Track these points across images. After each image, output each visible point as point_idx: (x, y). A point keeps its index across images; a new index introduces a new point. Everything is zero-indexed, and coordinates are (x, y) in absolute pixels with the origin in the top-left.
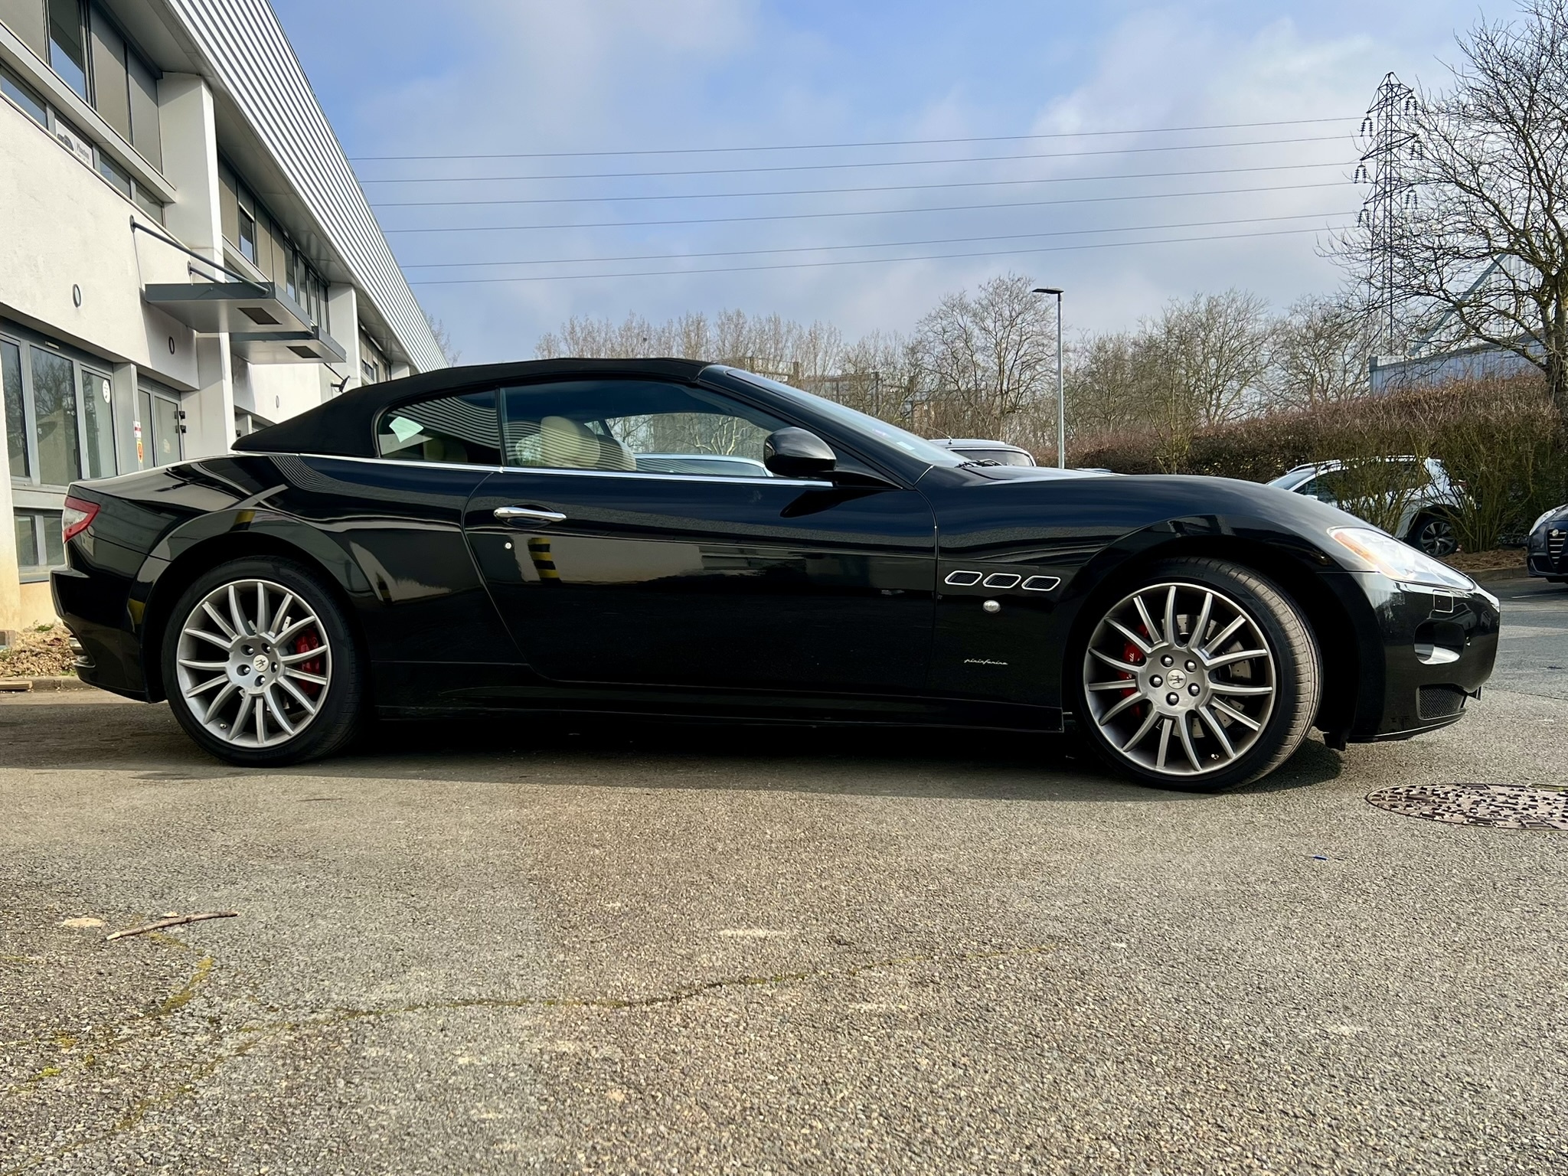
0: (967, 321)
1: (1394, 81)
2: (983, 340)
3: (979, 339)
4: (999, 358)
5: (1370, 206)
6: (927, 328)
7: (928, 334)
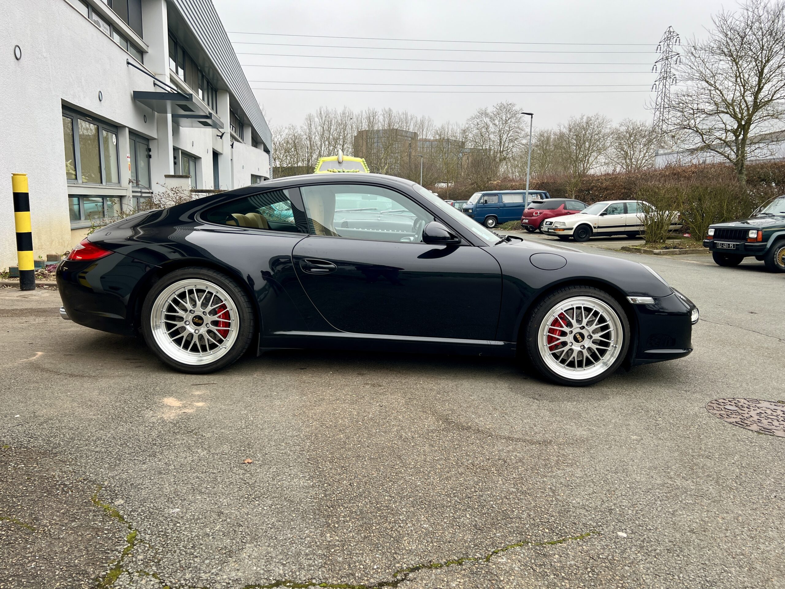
0: (487, 120)
1: (672, 30)
2: (494, 129)
3: (492, 128)
4: (500, 137)
5: (657, 83)
6: (471, 123)
7: (471, 125)
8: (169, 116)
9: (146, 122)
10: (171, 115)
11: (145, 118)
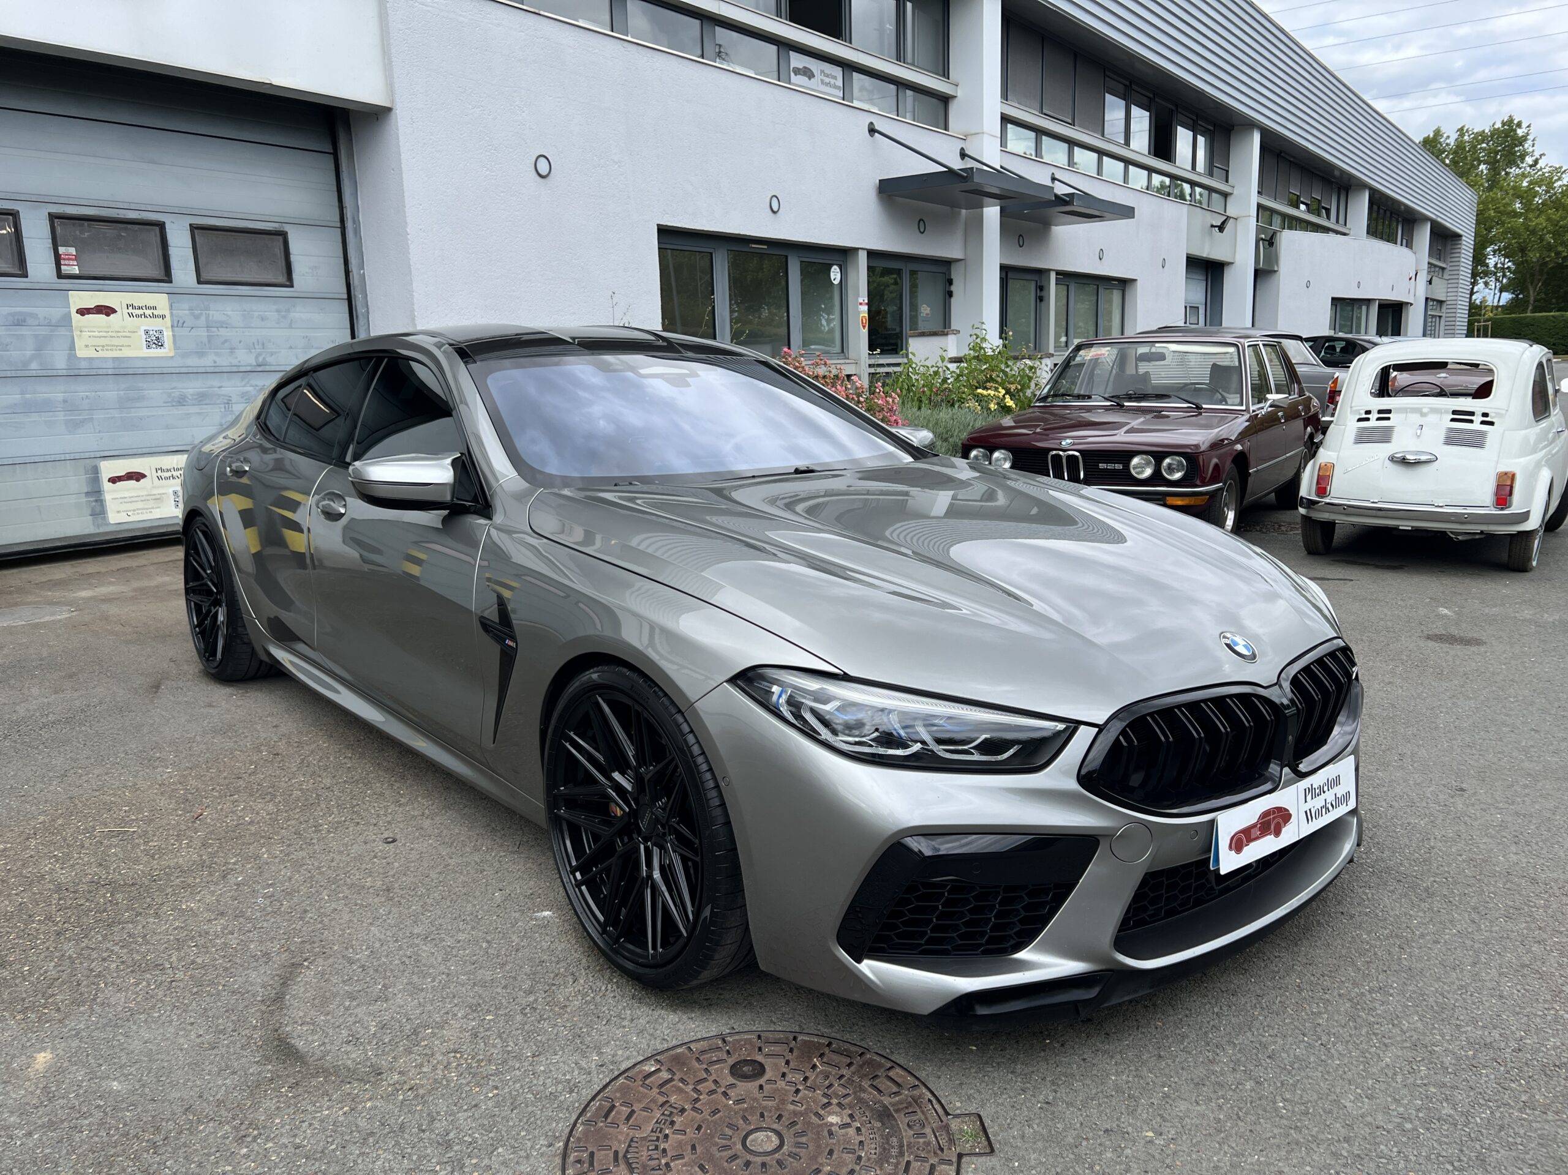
8: (992, 213)
9: (922, 233)
10: (999, 208)
11: (922, 225)
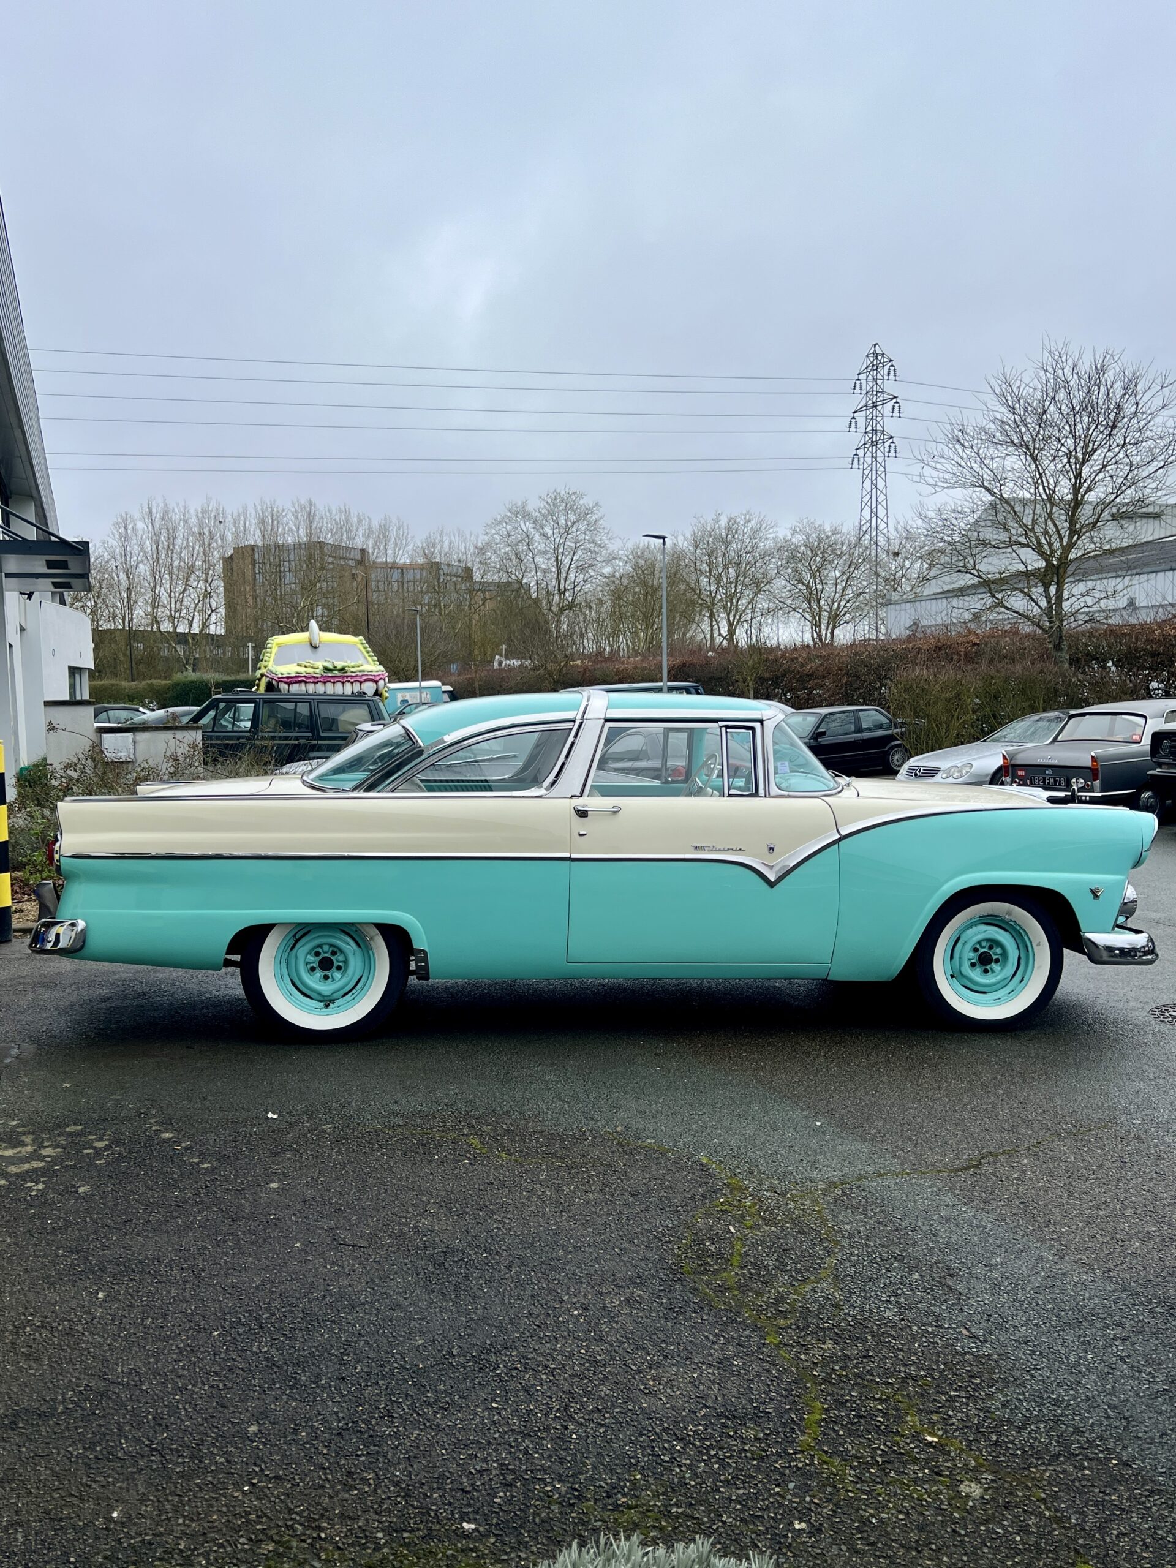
0: (527, 526)
1: (878, 351)
2: (543, 545)
4: (557, 562)
5: (861, 452)
6: (493, 531)
7: (496, 536)
